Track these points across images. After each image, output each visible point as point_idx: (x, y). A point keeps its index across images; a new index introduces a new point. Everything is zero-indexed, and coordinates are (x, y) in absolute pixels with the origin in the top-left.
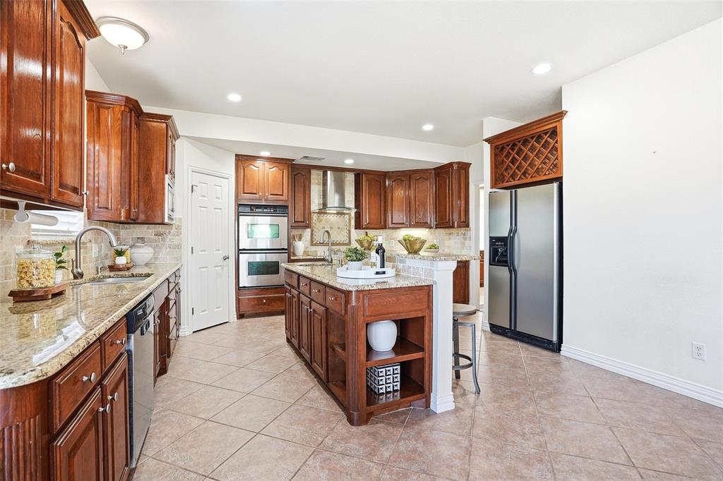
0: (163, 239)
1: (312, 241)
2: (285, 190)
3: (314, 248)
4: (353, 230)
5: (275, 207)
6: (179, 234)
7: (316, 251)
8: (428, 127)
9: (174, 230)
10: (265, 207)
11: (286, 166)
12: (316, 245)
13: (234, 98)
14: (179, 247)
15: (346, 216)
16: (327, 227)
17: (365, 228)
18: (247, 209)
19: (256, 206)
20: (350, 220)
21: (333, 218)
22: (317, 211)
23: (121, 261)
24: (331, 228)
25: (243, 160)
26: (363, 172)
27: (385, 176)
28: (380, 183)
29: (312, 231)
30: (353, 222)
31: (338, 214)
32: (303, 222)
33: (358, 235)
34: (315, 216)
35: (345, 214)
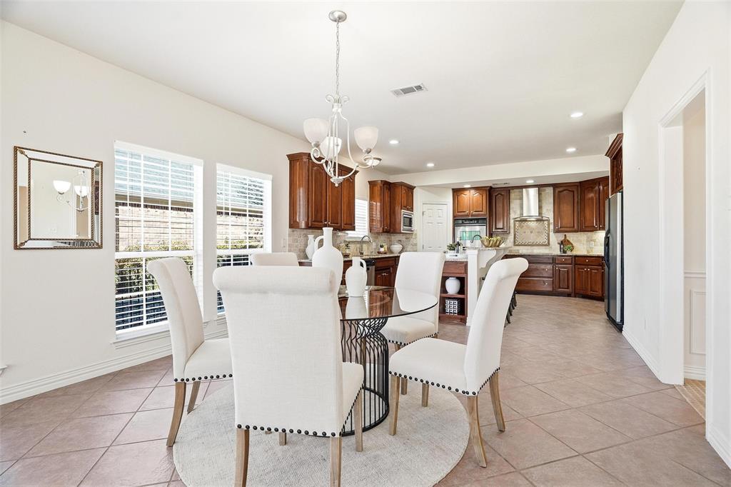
0: (409, 240)
1: (515, 242)
2: (484, 208)
3: (517, 248)
4: (552, 234)
5: (478, 220)
6: (416, 238)
7: (518, 250)
8: (571, 150)
9: (414, 237)
10: (471, 220)
11: (485, 192)
12: (517, 245)
13: (430, 165)
14: (416, 245)
15: (546, 222)
16: (528, 231)
17: (557, 231)
18: (460, 222)
19: (466, 220)
20: (549, 225)
21: (533, 225)
22: (519, 219)
23: (382, 250)
24: (531, 232)
25: (457, 192)
26: (555, 186)
27: (578, 186)
28: (573, 192)
29: (515, 235)
30: (552, 227)
31: (537, 220)
32: (502, 228)
33: (556, 237)
34: (517, 224)
35: (544, 221)
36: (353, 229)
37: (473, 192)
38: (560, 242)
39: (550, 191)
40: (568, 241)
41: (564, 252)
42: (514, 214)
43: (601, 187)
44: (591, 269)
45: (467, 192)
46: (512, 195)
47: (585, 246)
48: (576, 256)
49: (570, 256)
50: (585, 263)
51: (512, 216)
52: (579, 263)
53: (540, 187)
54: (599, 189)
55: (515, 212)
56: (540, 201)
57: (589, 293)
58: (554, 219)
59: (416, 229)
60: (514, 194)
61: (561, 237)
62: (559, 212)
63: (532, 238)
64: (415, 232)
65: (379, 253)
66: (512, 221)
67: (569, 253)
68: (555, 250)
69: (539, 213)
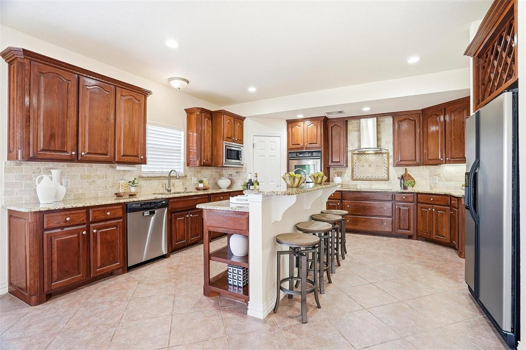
0: (239, 175)
1: (352, 176)
2: (319, 140)
3: (355, 182)
4: (391, 168)
5: (312, 152)
7: (356, 185)
8: (413, 60)
9: (244, 170)
10: (306, 153)
11: (319, 123)
12: (356, 180)
13: (252, 90)
15: (385, 155)
16: (366, 165)
17: (397, 165)
18: (294, 155)
19: (301, 153)
20: (388, 159)
21: (372, 158)
22: (356, 152)
23: (201, 185)
24: (370, 166)
25: (291, 123)
26: (394, 115)
27: (420, 114)
28: (415, 121)
29: (353, 169)
30: (391, 160)
31: (376, 153)
32: (339, 162)
33: (396, 171)
34: (355, 157)
35: (382, 153)
36: (144, 162)
37: (308, 123)
38: (400, 177)
39: (389, 121)
40: (409, 175)
41: (405, 188)
42: (352, 146)
43: (447, 118)
44: (437, 209)
45: (301, 124)
46: (350, 127)
47: (428, 181)
48: (418, 194)
49: (412, 193)
50: (430, 202)
51: (350, 148)
52: (421, 201)
53: (379, 116)
54: (445, 121)
55: (353, 145)
56: (378, 132)
57: (434, 237)
58: (394, 151)
59: (245, 162)
60: (352, 125)
61: (401, 171)
62: (399, 144)
63: (371, 172)
64: (245, 166)
65: (198, 189)
66: (349, 154)
67: (410, 189)
68: (395, 186)
69: (378, 146)
